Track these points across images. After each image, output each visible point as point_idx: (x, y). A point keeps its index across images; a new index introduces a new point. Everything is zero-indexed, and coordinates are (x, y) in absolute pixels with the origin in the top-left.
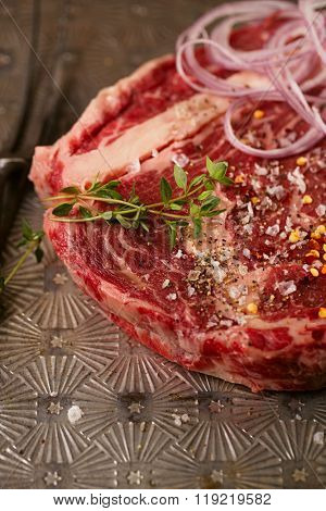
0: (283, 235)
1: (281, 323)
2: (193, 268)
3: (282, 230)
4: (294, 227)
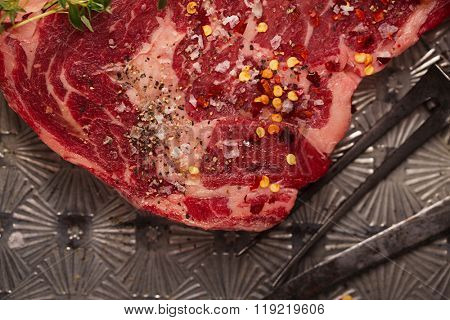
0: (233, 73)
1: (221, 191)
2: (135, 124)
3: (232, 66)
4: (245, 63)
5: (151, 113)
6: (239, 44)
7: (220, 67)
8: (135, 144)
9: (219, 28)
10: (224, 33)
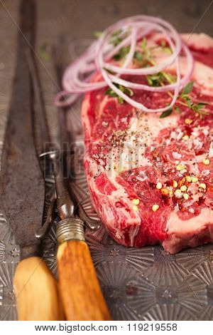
5: (132, 133)
6: (190, 157)
7: (175, 155)
8: (113, 136)
9: (191, 143)
10: (190, 147)
